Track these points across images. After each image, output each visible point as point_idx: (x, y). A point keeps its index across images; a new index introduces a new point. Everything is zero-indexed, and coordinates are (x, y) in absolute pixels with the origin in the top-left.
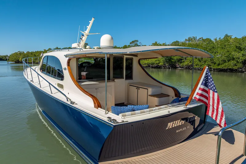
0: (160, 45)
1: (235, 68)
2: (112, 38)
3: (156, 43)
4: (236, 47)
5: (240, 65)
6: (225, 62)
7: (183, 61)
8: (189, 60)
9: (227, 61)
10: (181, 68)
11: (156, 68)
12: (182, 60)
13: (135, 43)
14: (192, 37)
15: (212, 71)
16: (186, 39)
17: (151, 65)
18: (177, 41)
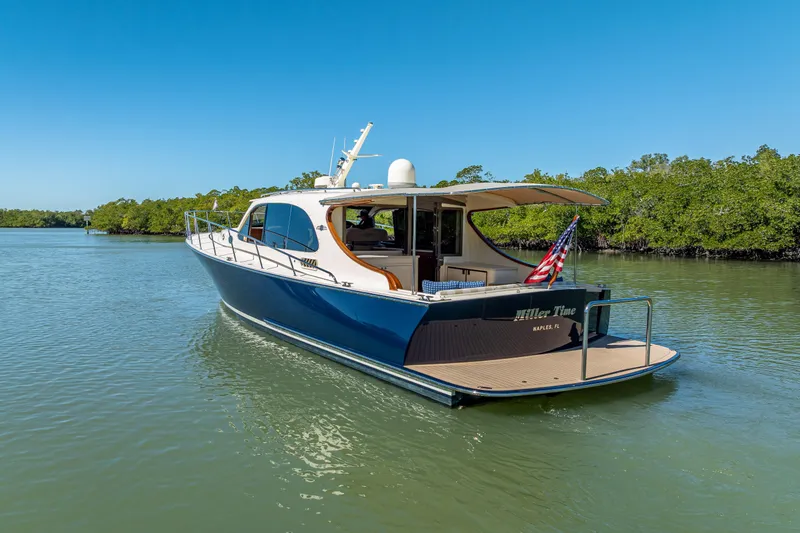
0: (550, 179)
1: (773, 247)
2: (413, 167)
3: (537, 173)
4: (776, 184)
5: (787, 240)
6: (742, 230)
7: (617, 228)
8: (636, 225)
9: (747, 227)
10: (612, 251)
11: (535, 249)
12: (615, 223)
13: (473, 174)
14: (653, 156)
15: (707, 259)
16: (634, 163)
17: (522, 239)
18: (599, 169)
